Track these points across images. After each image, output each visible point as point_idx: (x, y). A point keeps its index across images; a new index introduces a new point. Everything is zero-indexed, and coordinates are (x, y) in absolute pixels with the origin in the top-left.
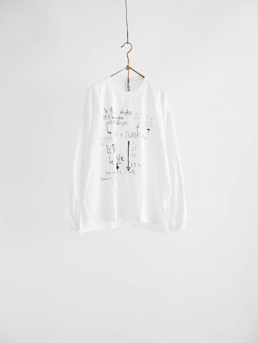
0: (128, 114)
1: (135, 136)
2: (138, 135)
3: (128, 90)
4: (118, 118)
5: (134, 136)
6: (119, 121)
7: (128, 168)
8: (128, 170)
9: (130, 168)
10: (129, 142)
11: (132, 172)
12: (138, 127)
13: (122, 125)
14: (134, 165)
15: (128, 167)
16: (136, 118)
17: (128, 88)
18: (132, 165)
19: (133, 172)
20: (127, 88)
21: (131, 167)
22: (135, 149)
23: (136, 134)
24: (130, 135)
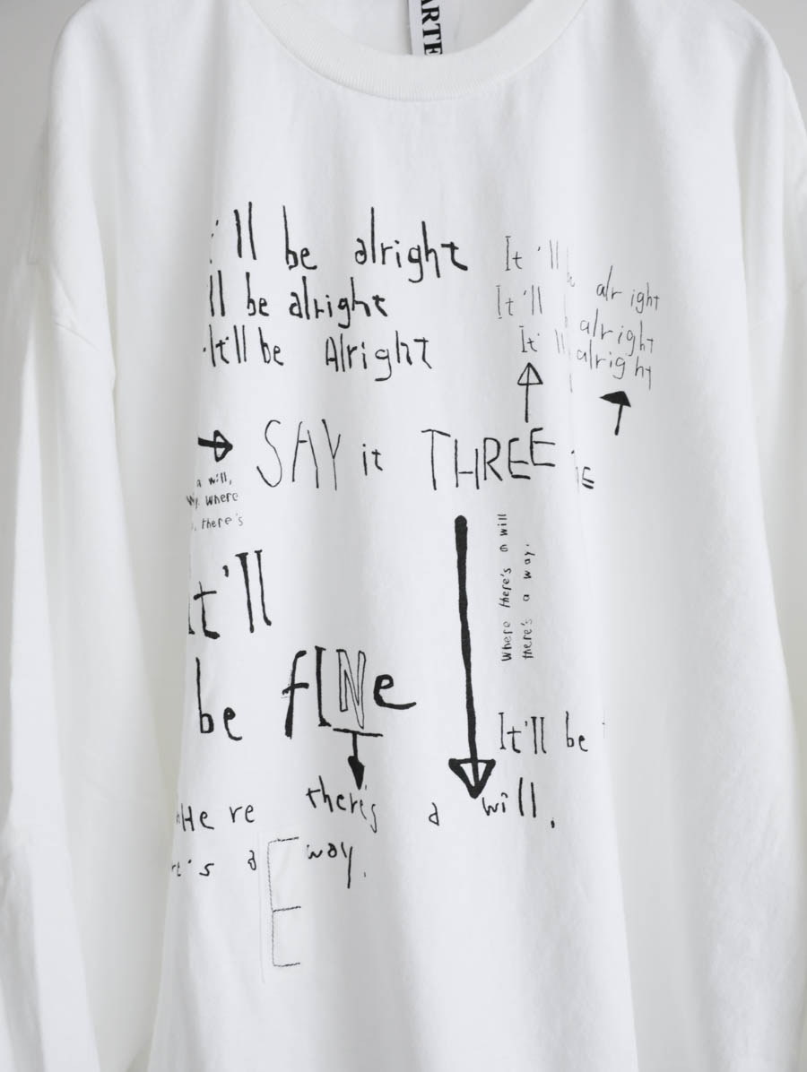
0: (429, 266)
1: (517, 469)
2: (542, 453)
3: (432, 39)
4: (343, 304)
5: (500, 465)
6: (351, 338)
7: (468, 768)
8: (475, 791)
9: (491, 764)
10: (461, 525)
11: (512, 804)
12: (531, 377)
13: (380, 368)
14: (524, 740)
15: (474, 760)
16: (504, 300)
17: (430, 25)
18: (508, 739)
19: (528, 800)
20: (417, 26)
21: (504, 760)
22: (527, 586)
23: (521, 451)
24: (467, 463)
